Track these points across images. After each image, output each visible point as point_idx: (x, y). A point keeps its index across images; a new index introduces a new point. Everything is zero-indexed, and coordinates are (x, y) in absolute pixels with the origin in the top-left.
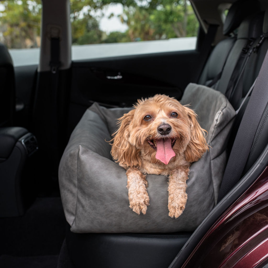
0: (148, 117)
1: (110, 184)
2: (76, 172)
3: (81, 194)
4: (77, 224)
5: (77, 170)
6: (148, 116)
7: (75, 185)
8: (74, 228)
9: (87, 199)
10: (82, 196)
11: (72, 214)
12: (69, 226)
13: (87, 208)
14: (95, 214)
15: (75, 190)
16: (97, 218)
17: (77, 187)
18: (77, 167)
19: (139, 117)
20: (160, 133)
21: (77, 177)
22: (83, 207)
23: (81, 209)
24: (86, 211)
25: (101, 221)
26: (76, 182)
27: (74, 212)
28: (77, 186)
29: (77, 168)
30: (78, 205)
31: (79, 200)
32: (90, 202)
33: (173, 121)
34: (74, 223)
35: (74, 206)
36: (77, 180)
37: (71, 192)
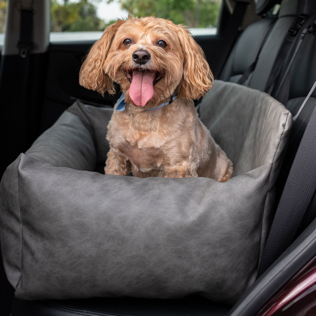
0: (129, 42)
1: (77, 209)
2: (18, 197)
3: (29, 232)
4: (24, 285)
5: (18, 194)
6: (129, 40)
7: (17, 219)
8: (19, 291)
9: (39, 239)
10: (31, 236)
11: (17, 268)
12: (13, 290)
13: (39, 255)
14: (52, 264)
15: (18, 227)
16: (55, 271)
17: (21, 222)
18: (18, 188)
19: (118, 39)
20: (135, 61)
21: (19, 206)
22: (32, 254)
23: (28, 258)
24: (36, 261)
25: (62, 276)
26: (19, 214)
27: (20, 265)
28: (21, 220)
29: (19, 191)
30: (25, 252)
31: (26, 244)
32: (45, 244)
33: (155, 49)
34: (20, 282)
35: (18, 254)
36: (20, 211)
37: (13, 232)
